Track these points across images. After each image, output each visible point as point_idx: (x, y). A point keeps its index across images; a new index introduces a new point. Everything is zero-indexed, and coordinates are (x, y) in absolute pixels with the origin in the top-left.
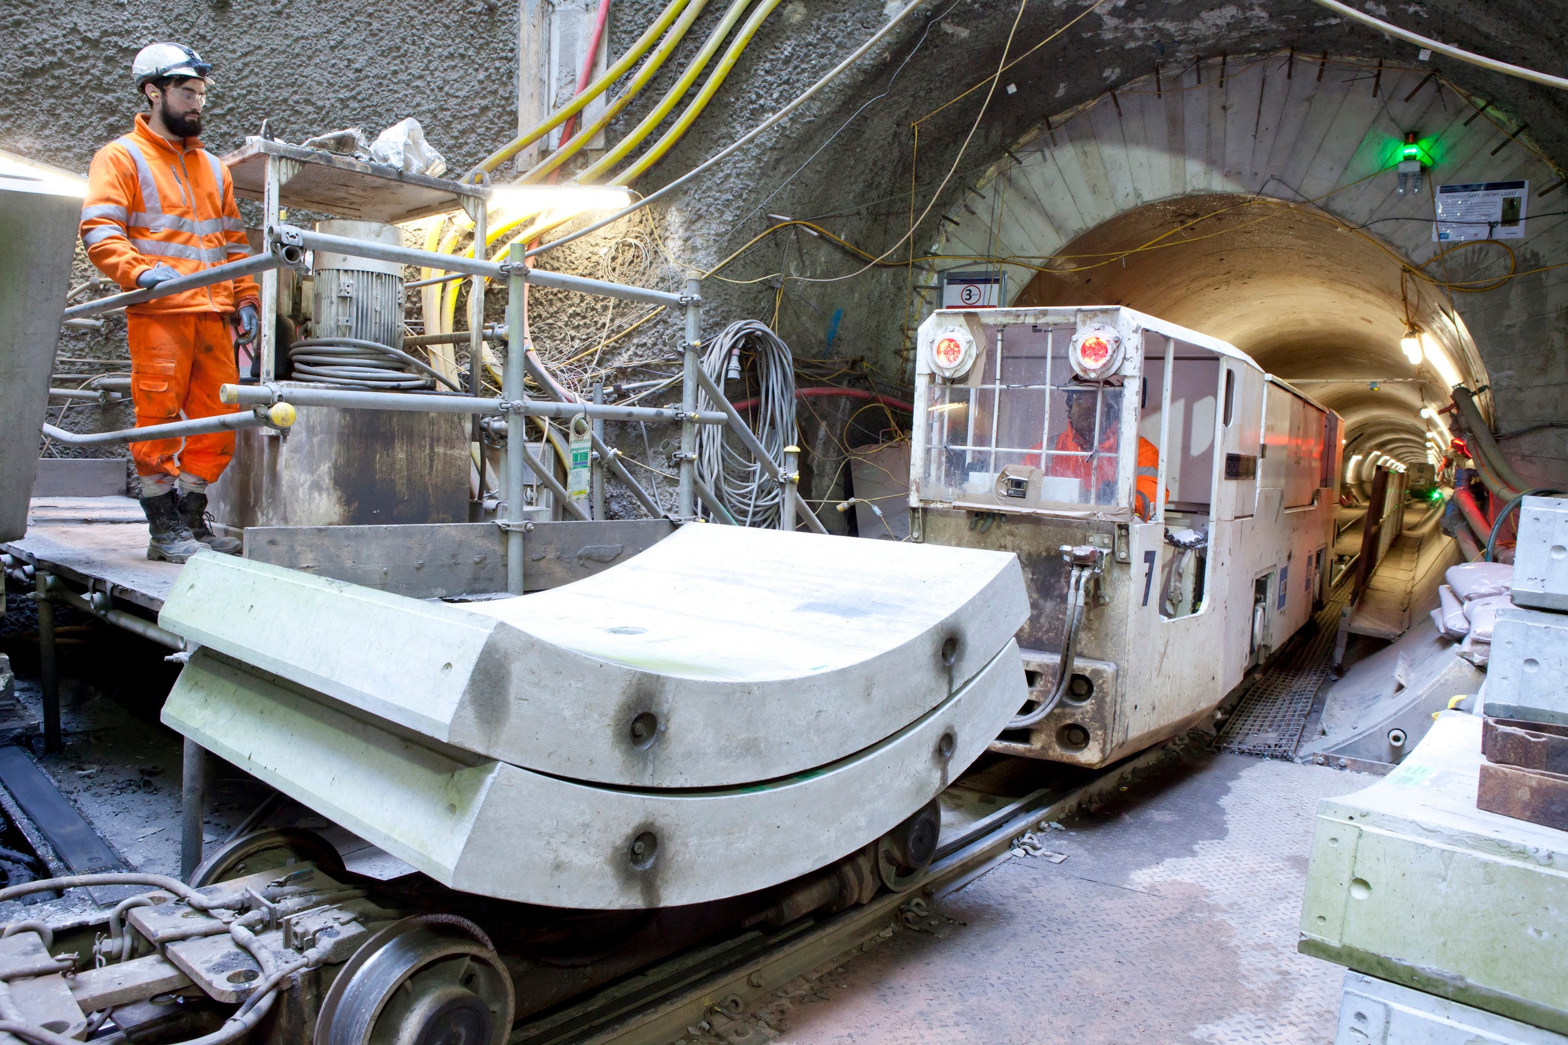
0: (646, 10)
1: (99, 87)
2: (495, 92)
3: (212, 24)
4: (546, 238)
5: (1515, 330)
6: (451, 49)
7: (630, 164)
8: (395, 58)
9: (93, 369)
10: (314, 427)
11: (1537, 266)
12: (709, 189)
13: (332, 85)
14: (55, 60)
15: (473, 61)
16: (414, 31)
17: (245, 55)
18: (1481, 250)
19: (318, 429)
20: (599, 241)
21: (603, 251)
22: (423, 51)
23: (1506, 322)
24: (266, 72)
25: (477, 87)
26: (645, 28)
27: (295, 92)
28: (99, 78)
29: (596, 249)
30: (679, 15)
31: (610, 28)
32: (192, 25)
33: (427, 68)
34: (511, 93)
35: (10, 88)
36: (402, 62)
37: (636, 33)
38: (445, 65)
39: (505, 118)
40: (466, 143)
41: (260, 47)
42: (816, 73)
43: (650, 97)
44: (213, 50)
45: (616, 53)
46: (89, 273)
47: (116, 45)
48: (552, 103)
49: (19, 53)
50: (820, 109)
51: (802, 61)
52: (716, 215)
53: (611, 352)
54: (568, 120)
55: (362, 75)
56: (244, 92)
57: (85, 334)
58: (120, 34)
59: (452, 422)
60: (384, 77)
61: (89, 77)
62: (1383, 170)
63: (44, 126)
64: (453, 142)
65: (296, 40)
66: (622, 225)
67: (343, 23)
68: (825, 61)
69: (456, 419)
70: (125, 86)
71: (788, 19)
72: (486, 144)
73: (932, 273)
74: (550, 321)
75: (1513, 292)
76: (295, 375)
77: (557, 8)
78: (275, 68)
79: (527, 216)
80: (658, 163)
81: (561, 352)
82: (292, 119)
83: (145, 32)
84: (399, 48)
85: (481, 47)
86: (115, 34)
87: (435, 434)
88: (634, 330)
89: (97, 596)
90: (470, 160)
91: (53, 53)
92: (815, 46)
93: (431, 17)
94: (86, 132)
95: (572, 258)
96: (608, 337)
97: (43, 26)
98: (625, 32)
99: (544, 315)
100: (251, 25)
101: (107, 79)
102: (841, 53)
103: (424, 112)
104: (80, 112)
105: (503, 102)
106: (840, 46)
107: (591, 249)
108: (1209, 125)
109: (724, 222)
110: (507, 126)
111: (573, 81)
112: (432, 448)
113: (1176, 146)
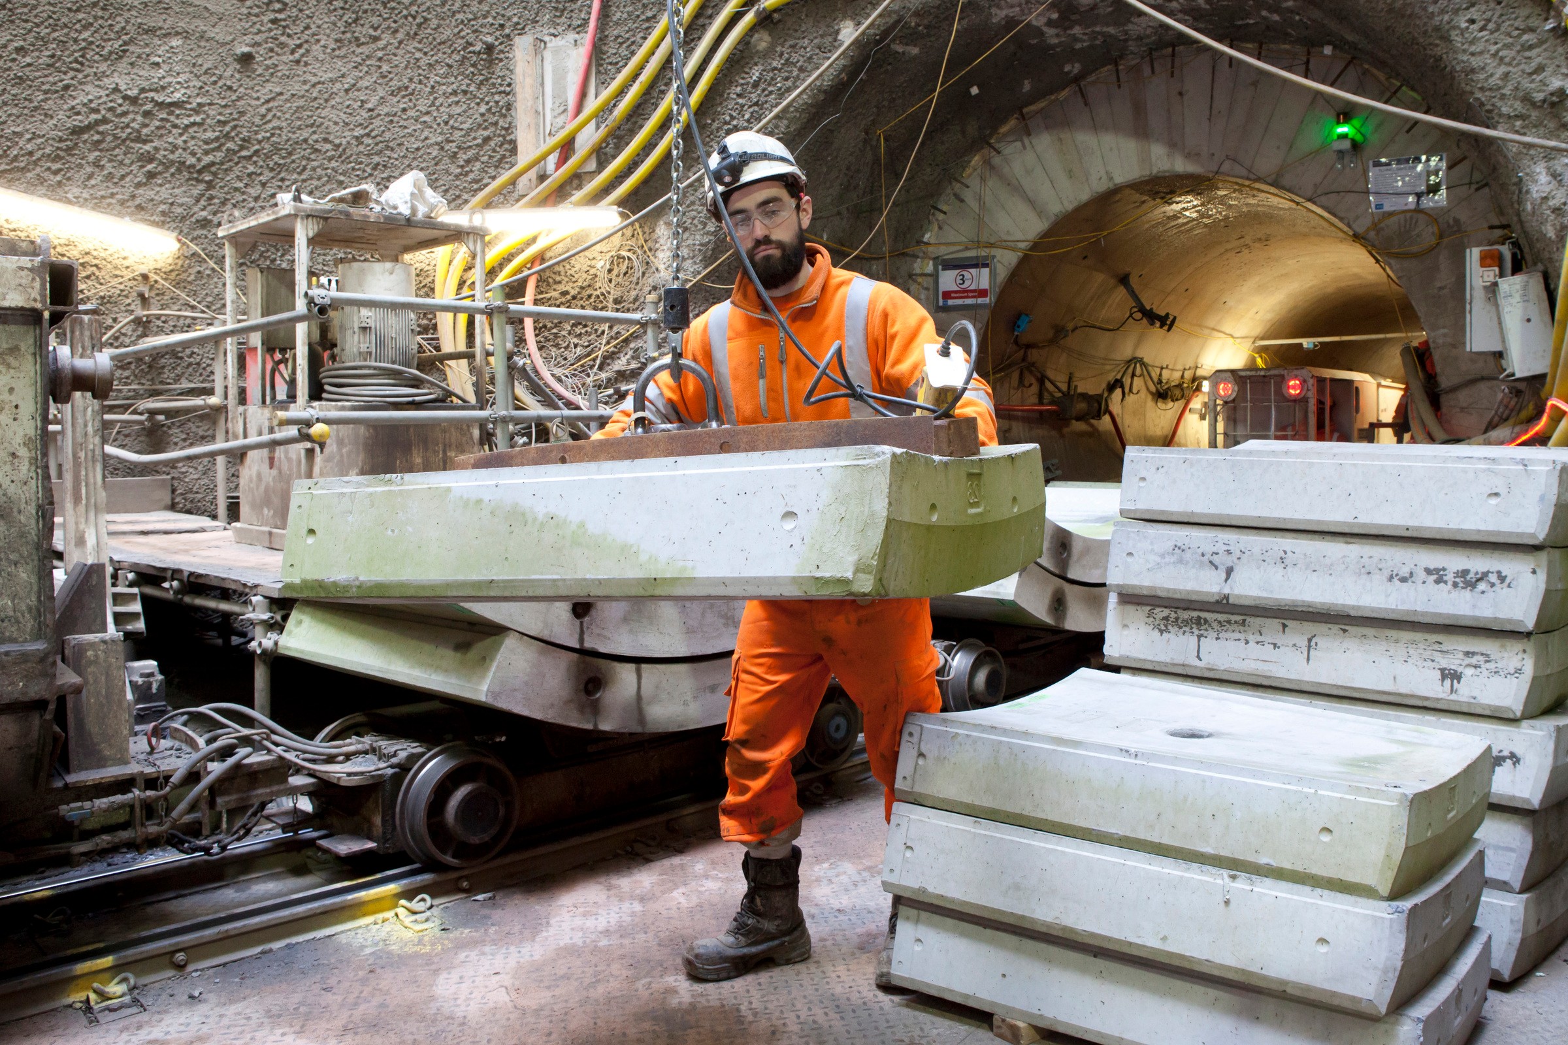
0: (629, 43)
1: (139, 139)
2: (496, 124)
3: (237, 76)
4: (548, 255)
5: (1446, 291)
6: (454, 86)
7: (621, 183)
8: (403, 97)
9: (137, 396)
10: (343, 440)
11: (1459, 231)
12: (693, 203)
13: (347, 124)
14: (99, 117)
15: (475, 97)
16: (420, 71)
17: (268, 101)
18: (1411, 218)
19: (346, 441)
20: (596, 255)
21: (600, 264)
22: (428, 89)
23: (1438, 284)
24: (287, 116)
25: (480, 120)
26: (629, 59)
27: (314, 132)
28: (138, 131)
29: (593, 263)
30: (658, 46)
31: (597, 61)
32: (220, 77)
33: (433, 104)
34: (510, 123)
35: (60, 145)
36: (410, 100)
37: (621, 64)
38: (450, 101)
39: (506, 146)
40: (471, 171)
41: (281, 94)
42: (782, 94)
43: (636, 122)
44: (239, 98)
45: (604, 83)
46: (132, 307)
47: (153, 100)
48: (547, 132)
49: (68, 113)
50: (788, 127)
51: (769, 85)
52: (700, 227)
53: (610, 357)
54: (562, 147)
55: (374, 114)
56: (268, 135)
57: (130, 363)
58: (156, 90)
59: (462, 429)
60: (395, 115)
61: (129, 130)
62: (1323, 148)
63: (91, 176)
64: (459, 170)
65: (314, 86)
66: (616, 240)
67: (356, 67)
68: (789, 83)
69: (465, 427)
70: (162, 136)
71: (755, 46)
72: (490, 171)
73: (926, 261)
74: (555, 331)
75: (1441, 257)
76: (324, 395)
77: (549, 45)
78: (296, 111)
79: (528, 235)
80: (646, 181)
81: (565, 359)
82: (313, 157)
83: (178, 87)
84: (407, 88)
85: (482, 82)
86: (151, 90)
87: (447, 441)
88: (631, 335)
89: (175, 583)
90: (476, 186)
91: (97, 111)
92: (780, 70)
93: (435, 58)
94: (128, 179)
95: (572, 272)
96: (608, 343)
97: (88, 88)
98: (611, 64)
99: (549, 325)
100: (272, 74)
101: (145, 131)
102: (802, 76)
103: (432, 145)
104: (121, 163)
105: (503, 132)
106: (801, 69)
107: (589, 263)
108: (1169, 111)
109: (708, 233)
110: (508, 154)
111: (565, 111)
112: (445, 452)
113: (1141, 130)
